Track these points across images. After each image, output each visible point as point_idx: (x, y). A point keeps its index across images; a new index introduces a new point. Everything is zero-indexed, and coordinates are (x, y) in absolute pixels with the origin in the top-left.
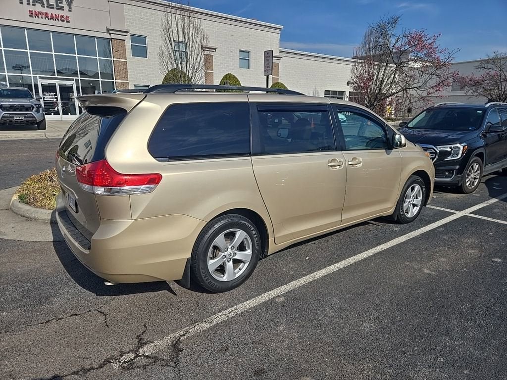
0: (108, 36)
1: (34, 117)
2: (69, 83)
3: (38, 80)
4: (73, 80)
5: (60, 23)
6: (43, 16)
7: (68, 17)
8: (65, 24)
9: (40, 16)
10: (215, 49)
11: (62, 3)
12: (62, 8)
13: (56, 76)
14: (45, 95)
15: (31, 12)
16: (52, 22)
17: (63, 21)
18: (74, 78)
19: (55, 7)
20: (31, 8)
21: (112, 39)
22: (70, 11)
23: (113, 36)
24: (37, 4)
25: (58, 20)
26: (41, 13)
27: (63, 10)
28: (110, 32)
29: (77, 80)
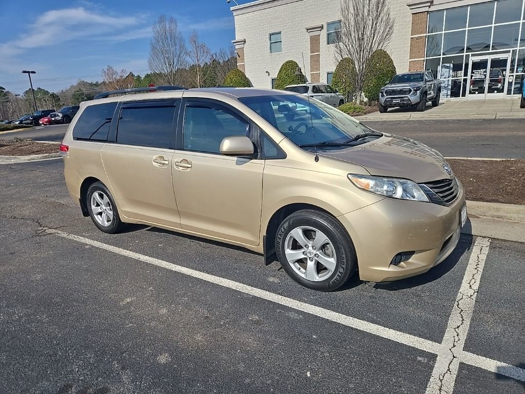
1: (409, 99)
2: (501, 56)
3: (471, 57)
4: (509, 52)
13: (491, 51)
14: (473, 73)
18: (511, 49)
29: (514, 52)
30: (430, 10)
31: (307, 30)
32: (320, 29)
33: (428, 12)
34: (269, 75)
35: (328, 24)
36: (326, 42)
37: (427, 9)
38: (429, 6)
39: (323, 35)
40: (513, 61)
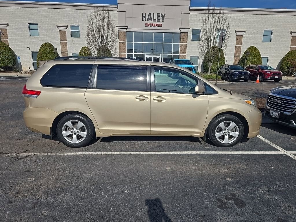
0: (179, 32)
2: (158, 57)
3: (145, 56)
5: (158, 28)
6: (151, 26)
7: (161, 25)
8: (160, 28)
9: (150, 26)
10: (245, 31)
11: (160, 18)
12: (159, 21)
13: (153, 54)
15: (146, 24)
16: (154, 28)
17: (159, 27)
18: (161, 54)
19: (156, 20)
20: (147, 22)
21: (181, 33)
22: (163, 21)
23: (181, 31)
24: (149, 20)
25: (157, 27)
26: (150, 24)
27: (160, 21)
28: (181, 29)
29: (162, 55)
30: (127, 30)
31: (57, 26)
32: (66, 28)
33: (126, 31)
34: (29, 49)
35: (71, 26)
36: (70, 36)
37: (125, 30)
38: (127, 29)
39: (68, 31)
40: (161, 59)
